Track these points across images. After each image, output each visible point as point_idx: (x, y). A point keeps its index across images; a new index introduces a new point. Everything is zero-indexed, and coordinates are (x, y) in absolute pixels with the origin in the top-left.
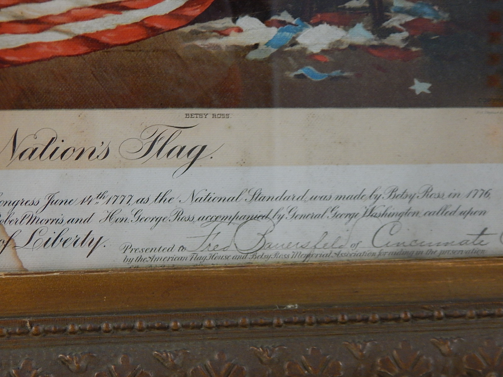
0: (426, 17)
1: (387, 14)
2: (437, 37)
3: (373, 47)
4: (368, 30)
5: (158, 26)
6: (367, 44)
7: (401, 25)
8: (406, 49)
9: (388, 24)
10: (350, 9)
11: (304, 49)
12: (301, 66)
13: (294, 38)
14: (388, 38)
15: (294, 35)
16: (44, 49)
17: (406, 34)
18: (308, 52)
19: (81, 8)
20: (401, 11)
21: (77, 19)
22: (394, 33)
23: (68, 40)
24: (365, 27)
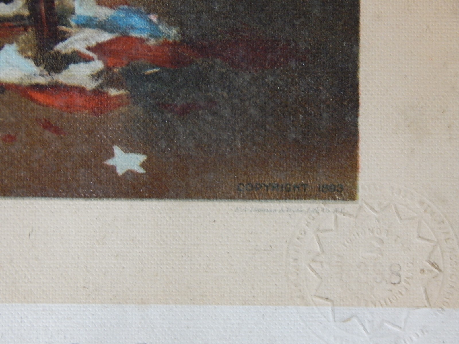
0: (134, 34)
1: (64, 28)
2: (156, 70)
3: (37, 87)
4: (29, 57)
6: (26, 82)
7: (89, 49)
8: (97, 92)
9: (65, 48)
14: (64, 73)
17: (98, 65)
20: (88, 23)
22: (76, 62)
24: (22, 51)
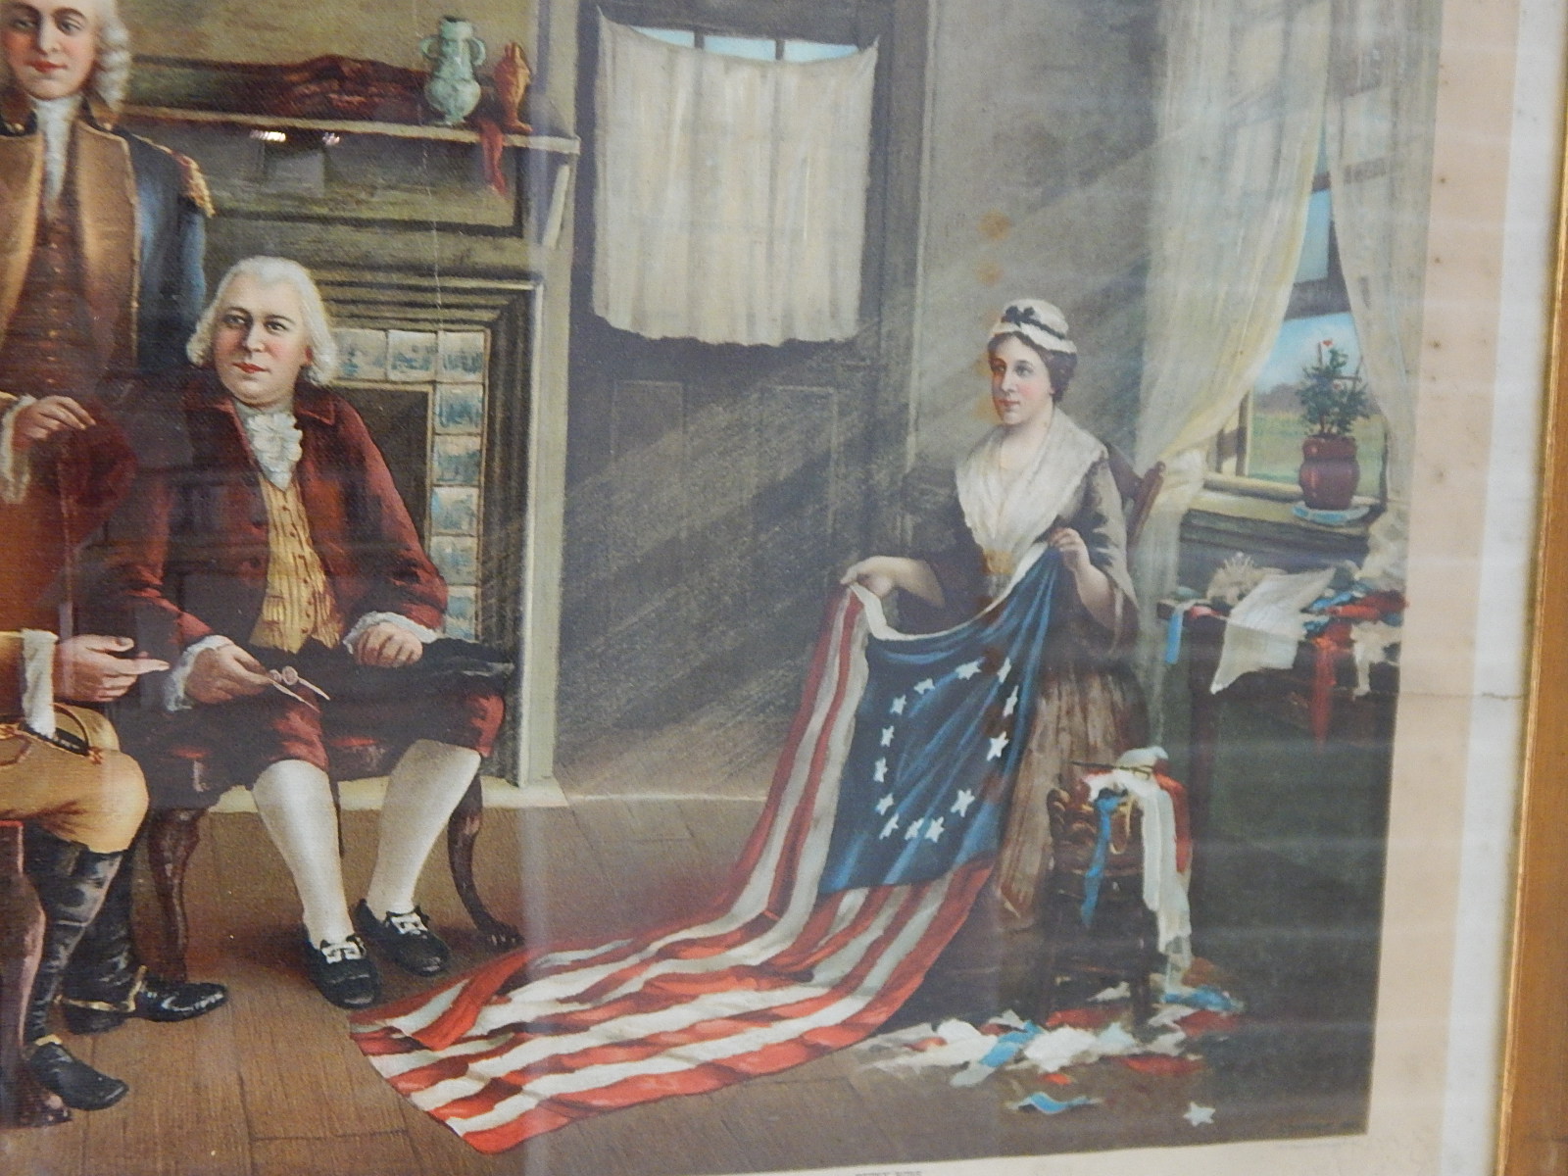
0: (1211, 1009)
1: (1155, 1005)
3: (1134, 1057)
4: (1128, 1032)
5: (824, 1042)
6: (1125, 1053)
7: (1175, 1022)
8: (1181, 1058)
9: (1156, 1022)
10: (1105, 1003)
11: (1035, 1067)
12: (1029, 1092)
13: (1021, 1051)
14: (1155, 1042)
15: (1021, 1046)
16: (652, 1085)
17: (1180, 1035)
18: (1040, 1072)
19: (710, 1021)
20: (1174, 1000)
21: (702, 1037)
22: (1163, 1034)
23: (690, 1070)
24: (1123, 1027)
